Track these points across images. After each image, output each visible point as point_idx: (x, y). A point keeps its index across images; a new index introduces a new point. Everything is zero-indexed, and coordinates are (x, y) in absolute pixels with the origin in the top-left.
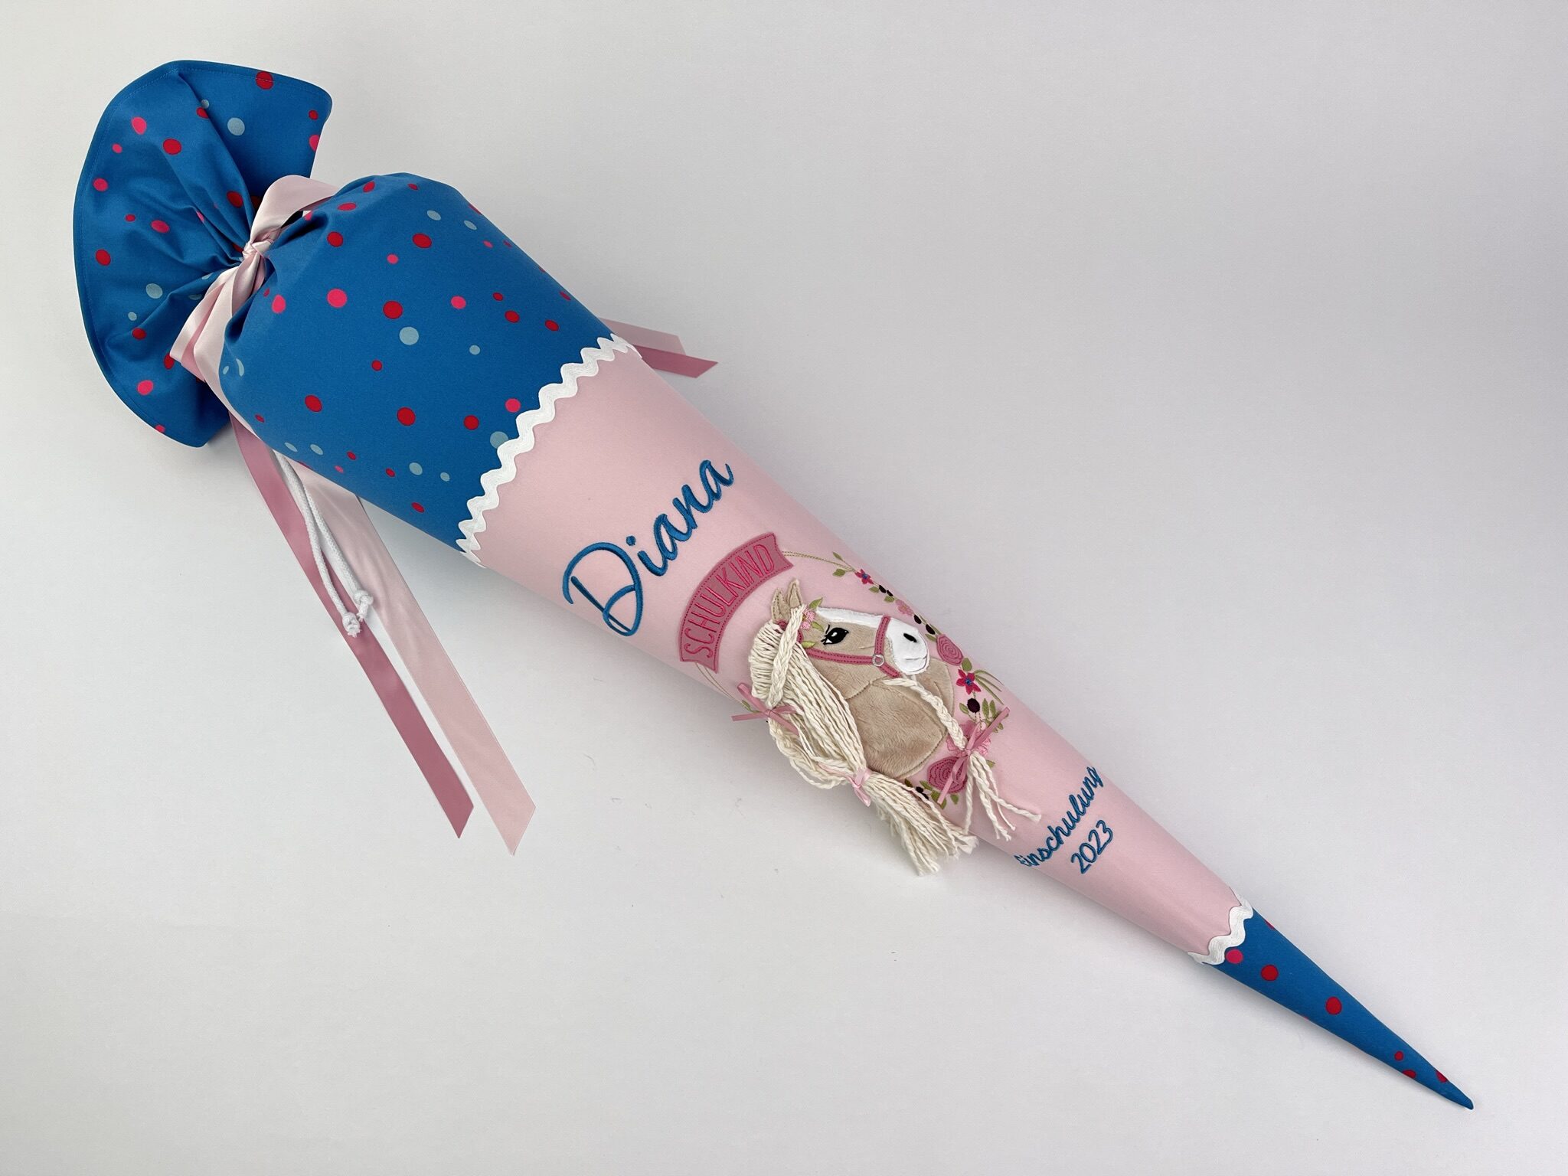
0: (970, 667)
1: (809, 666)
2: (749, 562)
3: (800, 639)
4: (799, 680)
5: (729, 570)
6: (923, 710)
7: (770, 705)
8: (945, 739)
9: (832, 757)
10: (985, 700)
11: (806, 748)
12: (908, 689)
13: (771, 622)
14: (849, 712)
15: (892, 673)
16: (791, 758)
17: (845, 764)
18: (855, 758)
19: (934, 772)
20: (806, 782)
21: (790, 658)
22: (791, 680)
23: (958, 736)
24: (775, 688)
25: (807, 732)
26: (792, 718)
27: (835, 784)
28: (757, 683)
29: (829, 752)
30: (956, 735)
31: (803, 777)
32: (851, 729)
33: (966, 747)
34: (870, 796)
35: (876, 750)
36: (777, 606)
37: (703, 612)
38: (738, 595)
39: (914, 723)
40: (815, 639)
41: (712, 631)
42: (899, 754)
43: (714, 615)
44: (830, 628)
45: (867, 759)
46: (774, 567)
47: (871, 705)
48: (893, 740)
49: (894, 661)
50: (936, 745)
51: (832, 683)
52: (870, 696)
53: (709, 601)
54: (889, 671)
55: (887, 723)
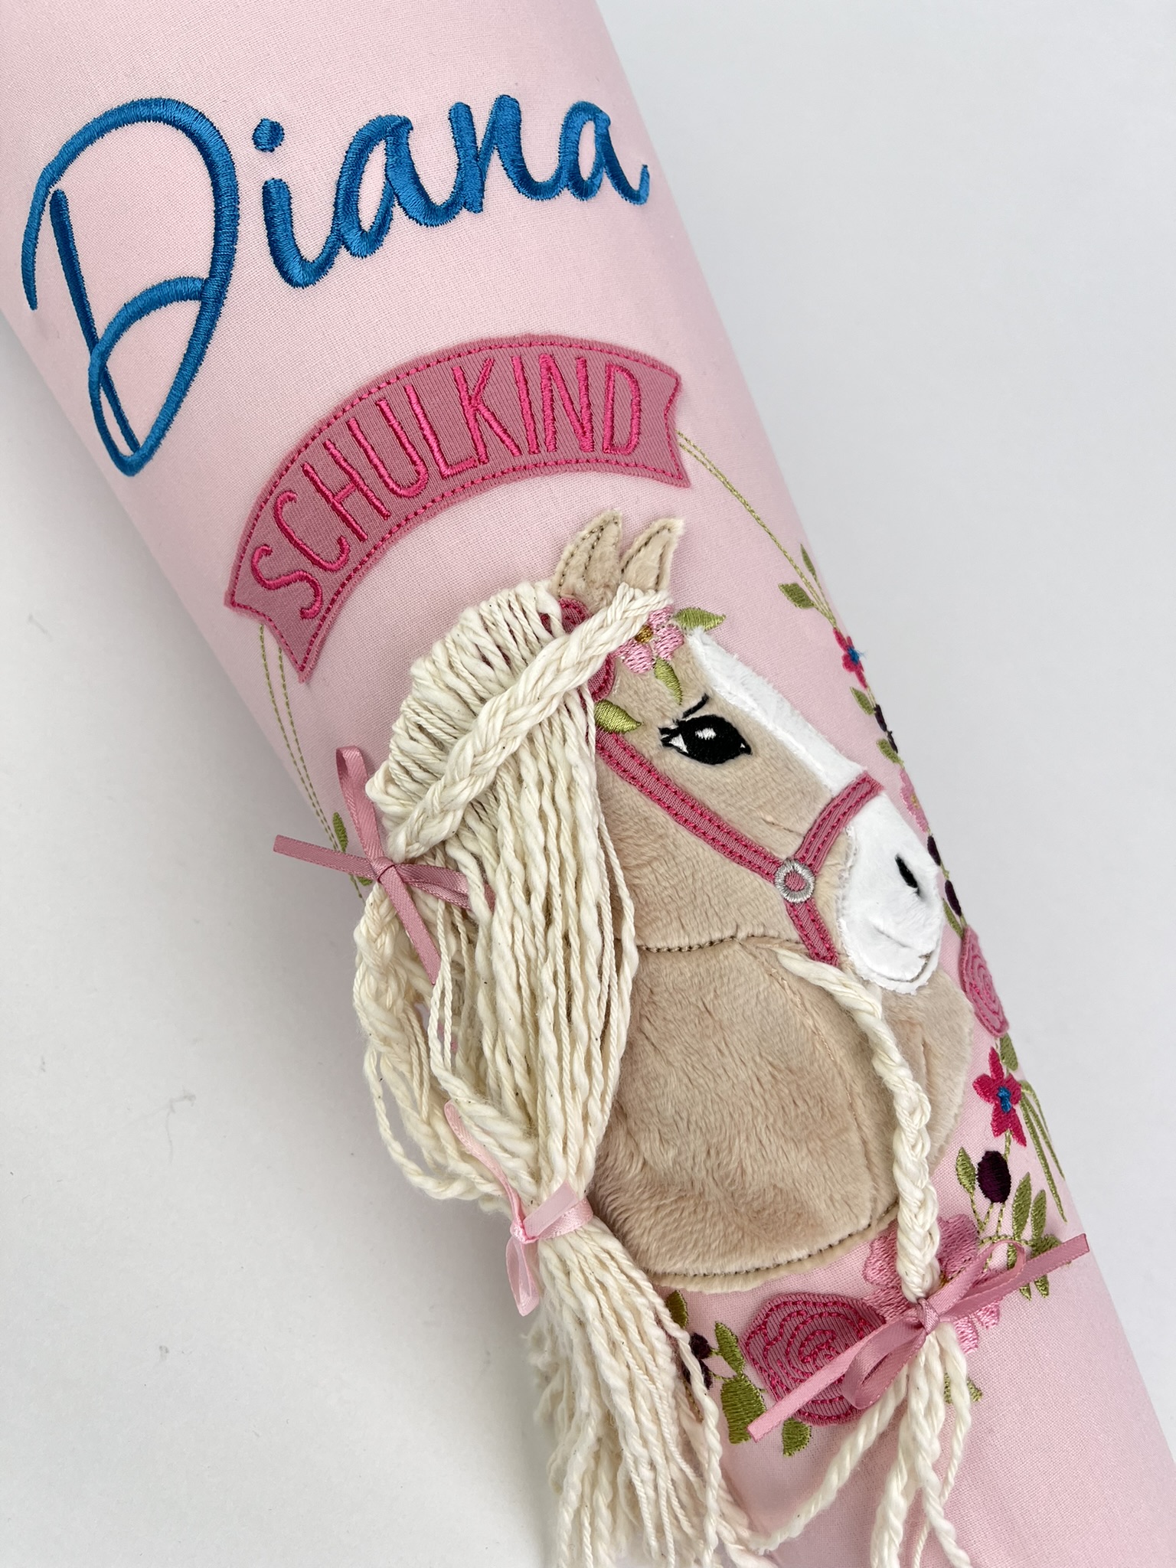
0: (1016, 1060)
1: (586, 776)
2: (574, 390)
3: (602, 685)
4: (530, 802)
6: (851, 1106)
7: (399, 844)
8: (872, 1235)
9: (497, 1102)
10: (1026, 1179)
11: (432, 1032)
12: (846, 1015)
13: (543, 585)
14: (627, 987)
15: (815, 938)
16: (375, 1042)
17: (525, 1148)
18: (565, 1144)
19: (784, 1320)
20: (378, 1138)
21: (540, 724)
22: (505, 790)
23: (920, 1250)
24: (445, 793)
25: (467, 982)
26: (447, 914)
27: (462, 1194)
28: (400, 758)
29: (498, 1079)
30: (917, 1240)
31: (380, 1119)
32: (605, 1046)
33: (926, 1298)
34: (545, 1287)
35: (647, 1155)
36: (586, 556)
37: (358, 460)
38: (487, 458)
39: (806, 1132)
40: (643, 713)
41: (355, 531)
42: (707, 1204)
43: (385, 482)
44: (706, 706)
45: (597, 1168)
46: (636, 452)
47: (706, 1002)
48: (713, 1152)
49: (838, 911)
50: (834, 1240)
51: (624, 868)
52: (717, 975)
53: (396, 433)
54: (811, 929)
55: (725, 1086)
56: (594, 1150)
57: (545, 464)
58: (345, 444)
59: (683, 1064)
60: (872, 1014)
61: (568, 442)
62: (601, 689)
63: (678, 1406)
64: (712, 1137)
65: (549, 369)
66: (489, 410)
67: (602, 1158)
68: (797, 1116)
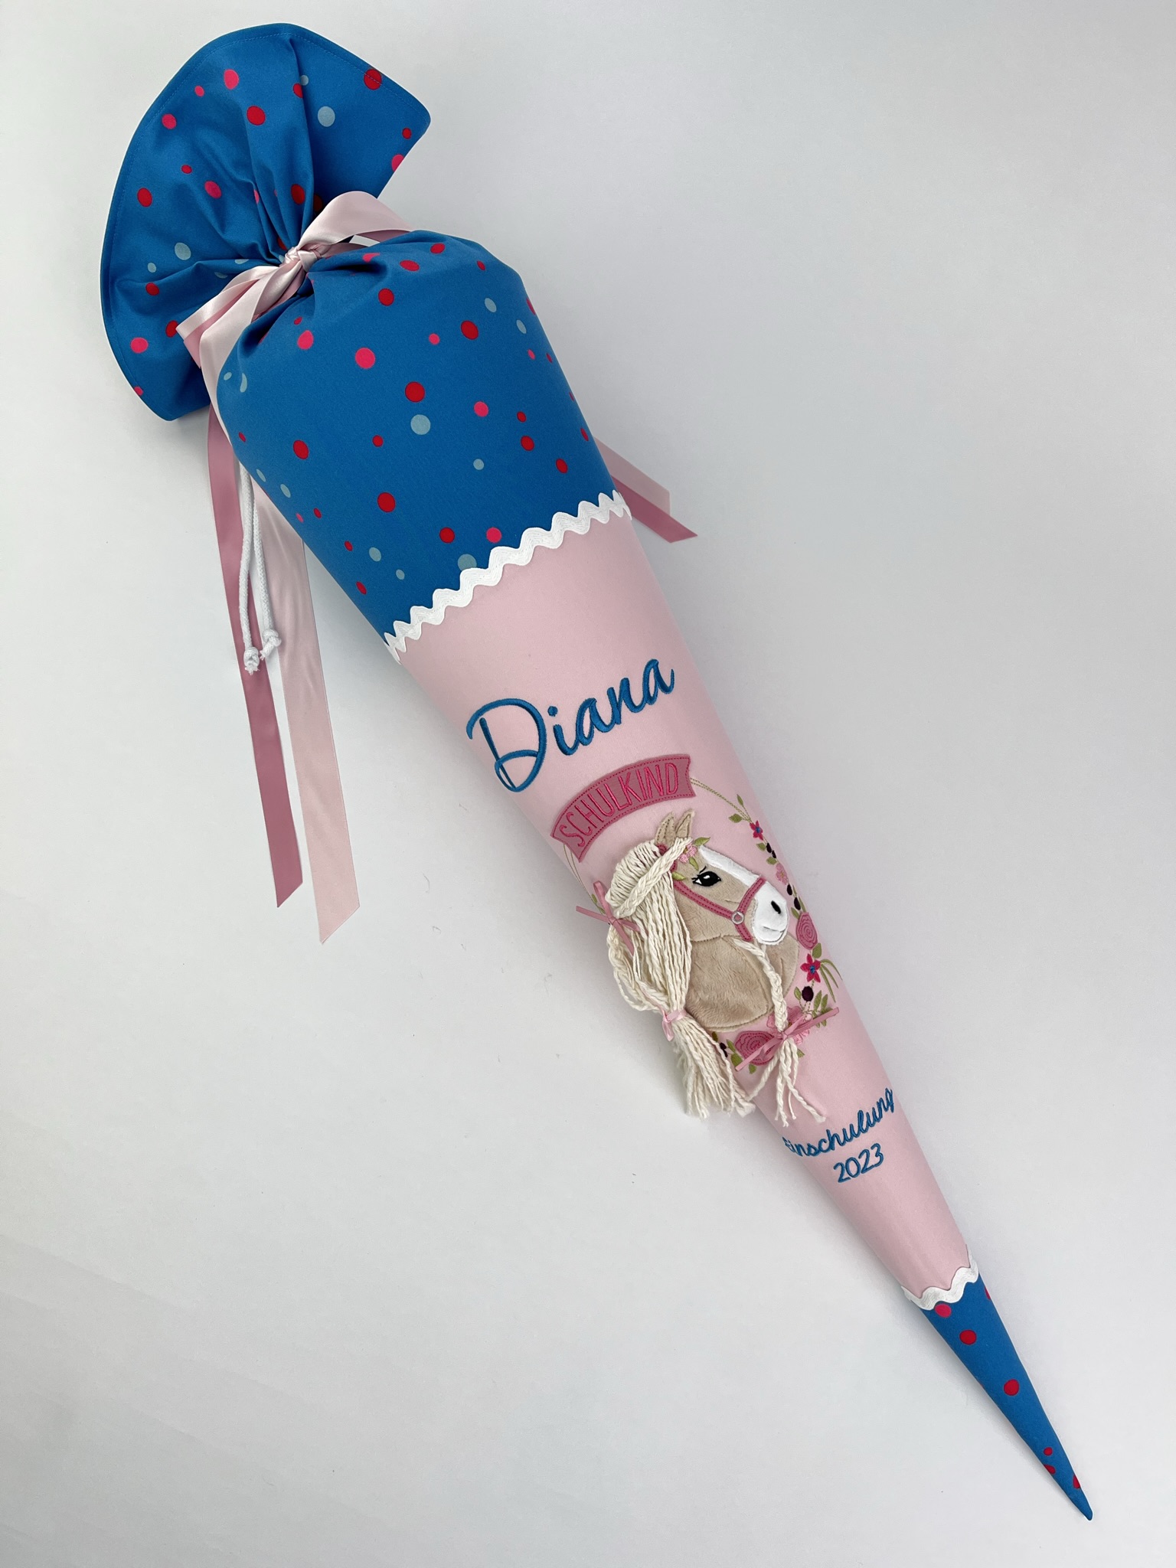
0: (819, 955)
1: (671, 899)
2: (656, 777)
3: (674, 868)
4: (656, 905)
5: (633, 776)
6: (759, 980)
7: (618, 915)
8: (767, 1015)
9: (656, 988)
10: (820, 992)
11: (635, 969)
12: (754, 957)
13: (653, 841)
14: (689, 954)
15: (745, 935)
16: (617, 970)
17: (665, 999)
18: (676, 996)
19: (745, 1038)
20: (620, 993)
21: (656, 883)
22: (648, 902)
23: (782, 1018)
24: (630, 902)
25: (643, 955)
26: (634, 936)
27: (647, 1009)
28: (614, 891)
29: (655, 981)
30: (780, 1016)
31: (620, 990)
32: (685, 970)
33: (784, 1031)
34: (675, 1033)
35: (699, 998)
36: (665, 830)
37: (592, 805)
38: (631, 803)
39: (746, 989)
40: (686, 875)
42: (719, 1009)
43: (601, 812)
44: (706, 870)
45: (687, 1001)
46: (677, 791)
47: (713, 956)
49: (752, 924)
50: (757, 1017)
51: (685, 922)
52: (716, 948)
53: (603, 798)
54: (743, 932)
55: (720, 979)
56: (685, 997)
57: (649, 802)
58: (587, 801)
59: (708, 973)
60: (763, 956)
61: (656, 794)
62: (673, 870)
63: (716, 1063)
64: (718, 992)
65: (647, 772)
66: (630, 787)
67: (687, 999)
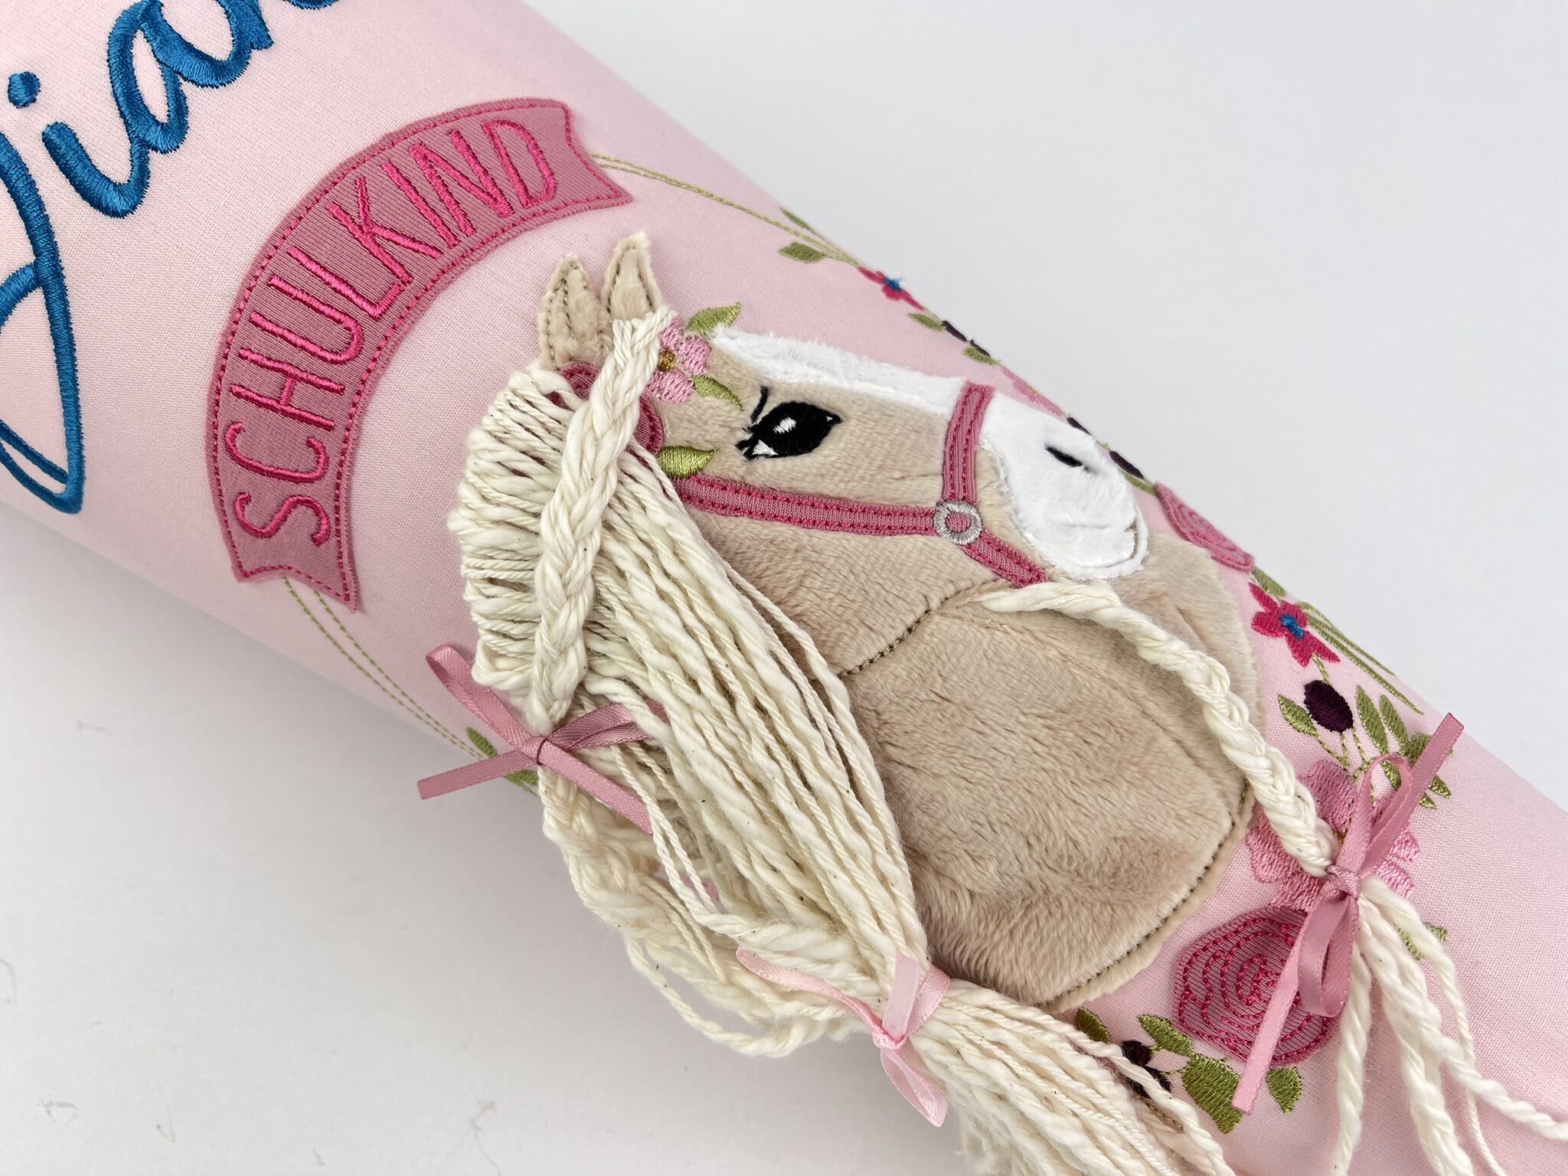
0: (1279, 586)
4: (643, 591)
6: (1144, 713)
7: (538, 714)
8: (1242, 832)
9: (784, 915)
10: (1360, 693)
11: (676, 883)
12: (1086, 624)
13: (535, 366)
14: (850, 722)
15: (1008, 565)
16: (628, 932)
17: (840, 948)
18: (878, 919)
19: (1204, 973)
20: (688, 1029)
21: (609, 505)
22: (613, 594)
23: (1298, 818)
24: (554, 631)
25: (686, 814)
26: (628, 758)
27: (805, 1038)
28: (489, 625)
29: (774, 895)
30: (1290, 809)
31: (678, 1008)
32: (861, 796)
33: (1334, 864)
34: (944, 1082)
35: (969, 884)
36: (562, 315)
37: (282, 351)
38: (410, 276)
39: (1114, 765)
40: (708, 437)
41: (318, 424)
42: (1058, 898)
43: (320, 357)
44: (770, 399)
45: (927, 929)
46: (559, 192)
47: (937, 691)
48: (1032, 841)
49: (1017, 528)
50: (1207, 859)
51: (778, 604)
52: (933, 657)
53: (305, 303)
54: (1000, 559)
55: (1005, 766)
56: (912, 910)
57: (472, 250)
58: (258, 341)
59: (951, 767)
60: (1111, 606)
61: (485, 218)
62: (652, 439)
63: (1150, 1129)
64: (1023, 825)
65: (425, 157)
66: (386, 228)
67: (926, 916)
68: (1096, 754)
